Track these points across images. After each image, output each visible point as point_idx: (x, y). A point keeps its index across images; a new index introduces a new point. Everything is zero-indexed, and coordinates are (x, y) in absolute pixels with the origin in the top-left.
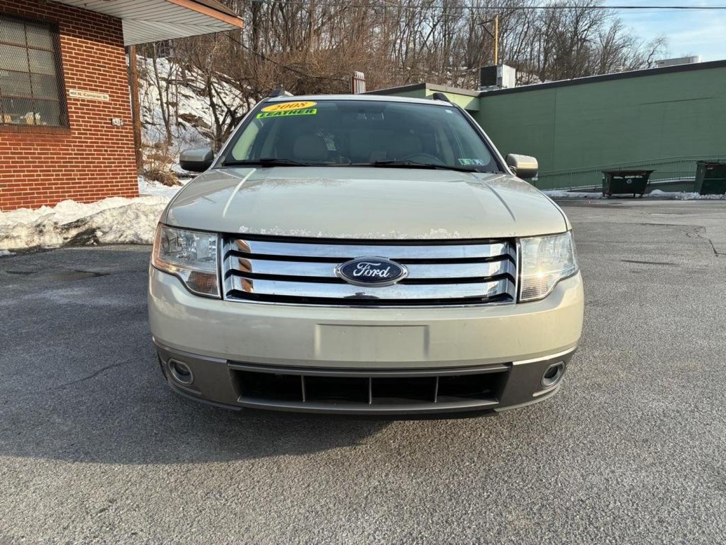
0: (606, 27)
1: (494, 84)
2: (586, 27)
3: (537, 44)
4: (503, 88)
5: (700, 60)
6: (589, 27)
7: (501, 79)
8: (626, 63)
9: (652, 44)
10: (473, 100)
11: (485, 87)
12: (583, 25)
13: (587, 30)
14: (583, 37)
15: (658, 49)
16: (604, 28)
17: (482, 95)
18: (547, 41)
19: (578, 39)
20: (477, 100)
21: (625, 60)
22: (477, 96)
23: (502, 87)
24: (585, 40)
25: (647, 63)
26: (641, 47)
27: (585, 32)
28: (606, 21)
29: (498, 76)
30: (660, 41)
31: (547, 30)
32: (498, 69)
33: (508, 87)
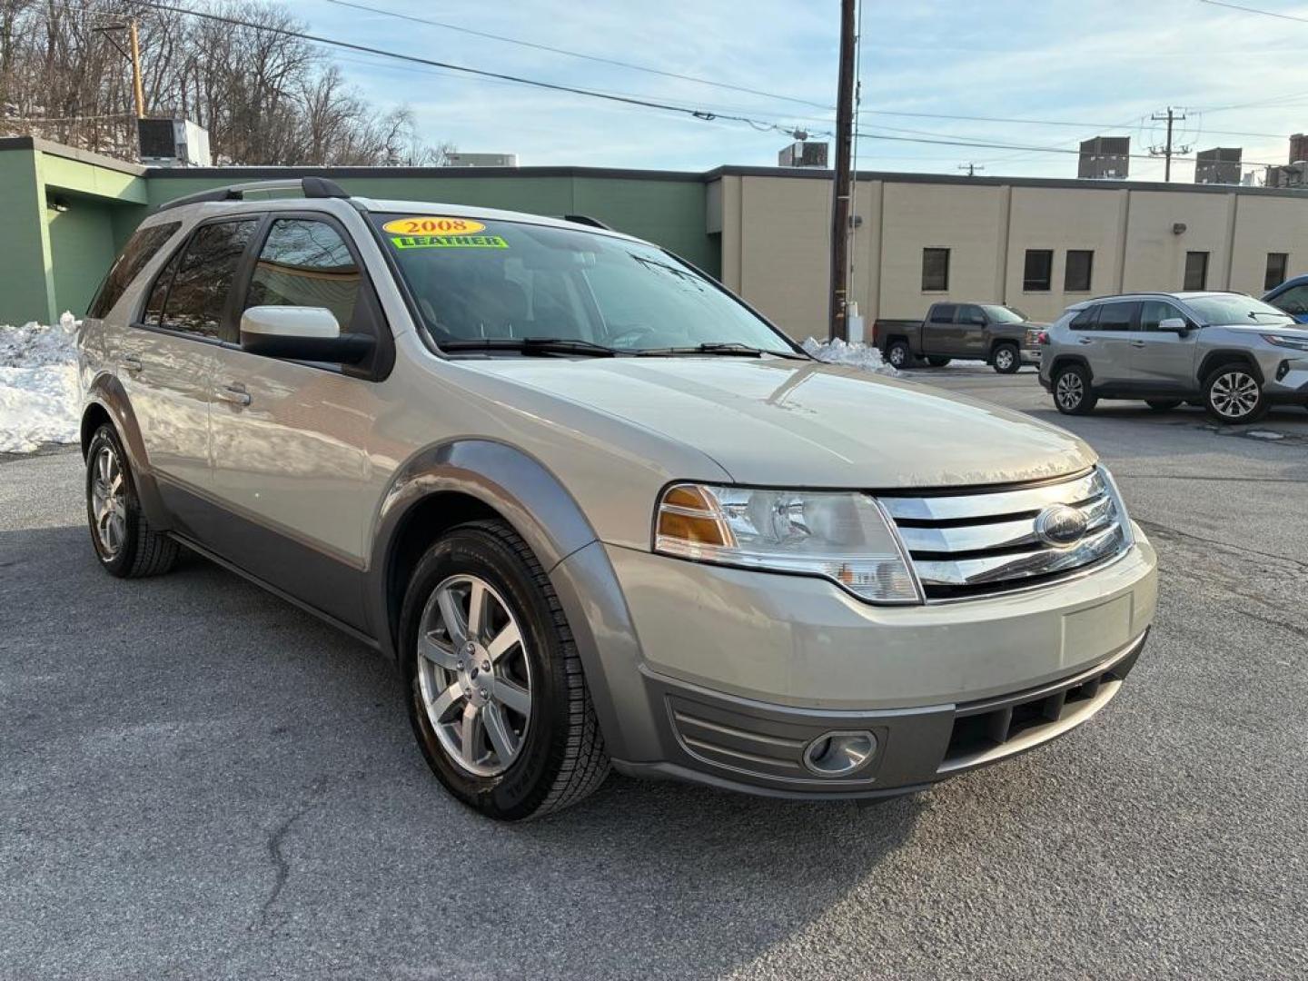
0: (315, 76)
1: (172, 155)
2: (280, 71)
3: (191, 86)
4: (190, 166)
5: (519, 162)
6: (284, 71)
7: (184, 146)
8: (354, 144)
9: (391, 118)
10: (133, 182)
11: (152, 159)
12: (274, 63)
13: (282, 75)
14: (275, 87)
15: (400, 127)
16: (309, 77)
17: (150, 175)
18: (210, 82)
19: (266, 87)
20: (140, 183)
21: (351, 139)
22: (140, 174)
23: (188, 162)
24: (278, 92)
25: (386, 150)
26: (377, 120)
27: (278, 79)
28: (312, 65)
29: (178, 141)
30: (402, 115)
31: (210, 62)
32: (176, 126)
33: (200, 166)
